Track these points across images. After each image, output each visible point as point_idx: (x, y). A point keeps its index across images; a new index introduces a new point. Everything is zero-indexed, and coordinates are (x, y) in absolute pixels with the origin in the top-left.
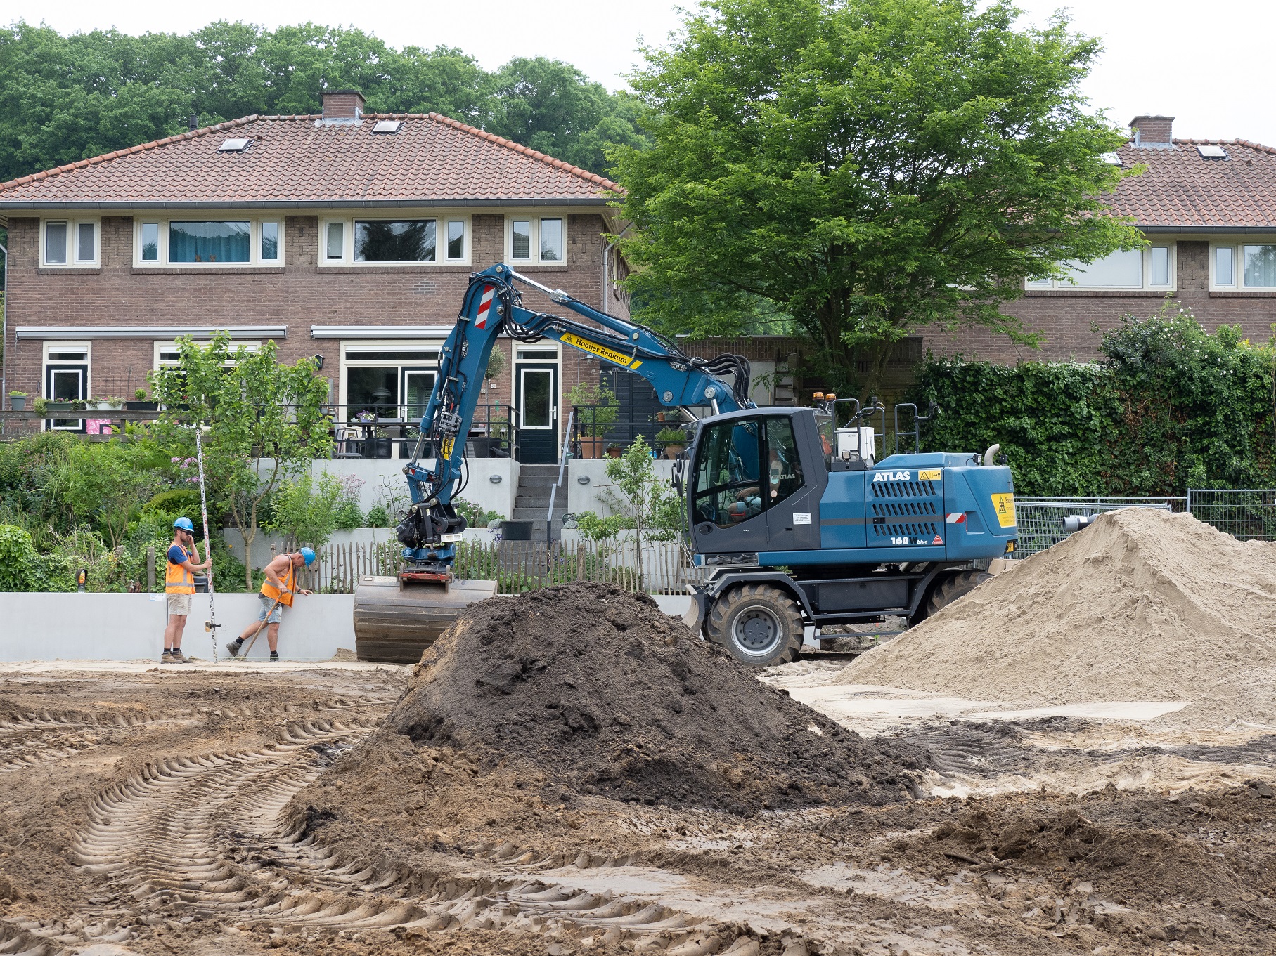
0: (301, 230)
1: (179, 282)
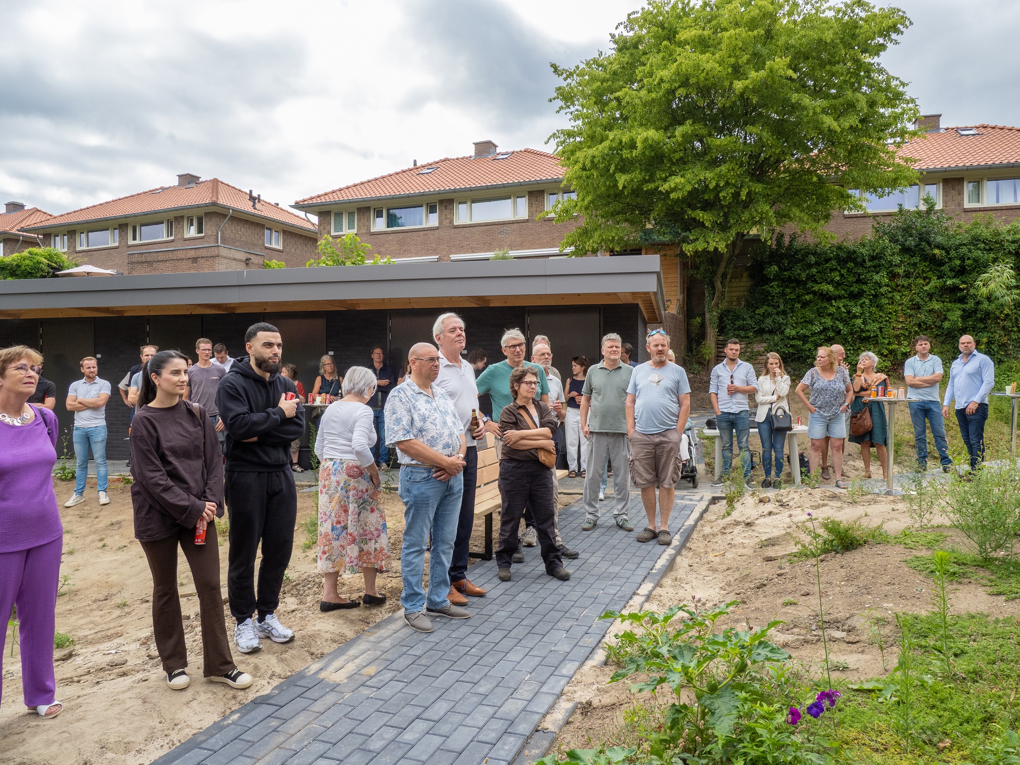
0: (446, 206)
1: (391, 237)
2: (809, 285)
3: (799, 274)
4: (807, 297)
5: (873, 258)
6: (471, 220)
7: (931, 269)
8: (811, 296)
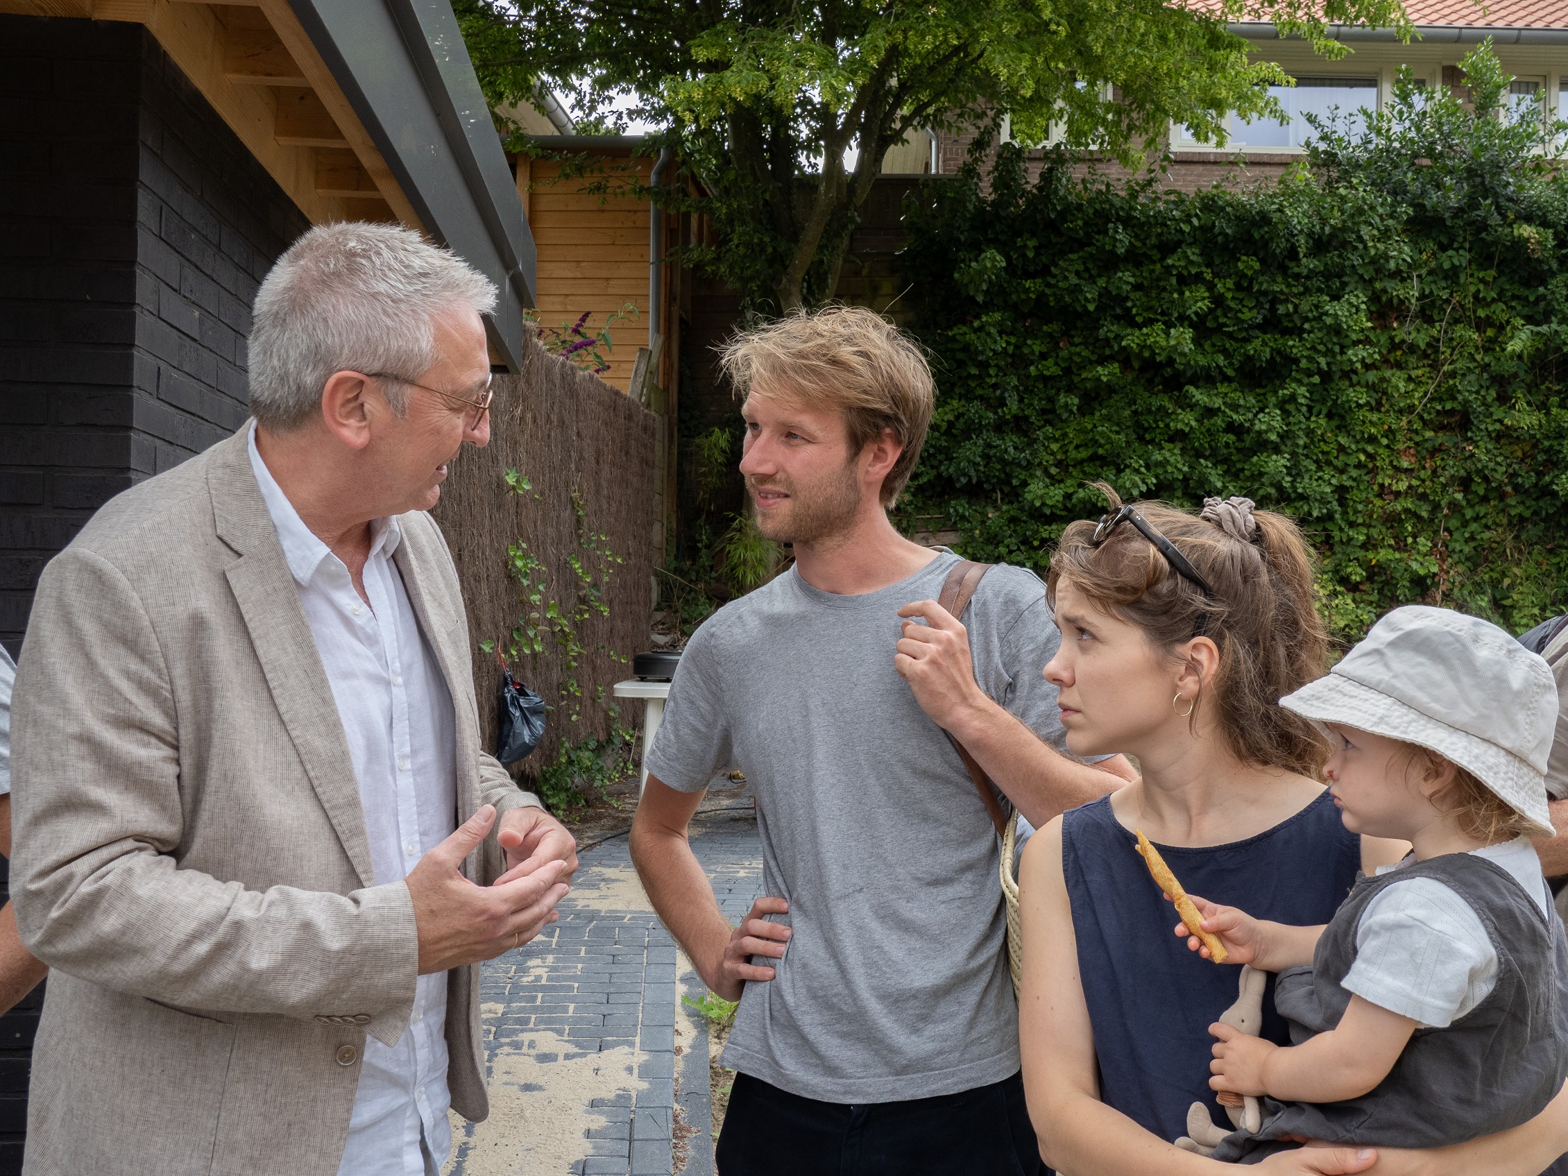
2: (1108, 329)
3: (1076, 289)
4: (1104, 373)
5: (1320, 245)
7: (1501, 293)
8: (1115, 367)
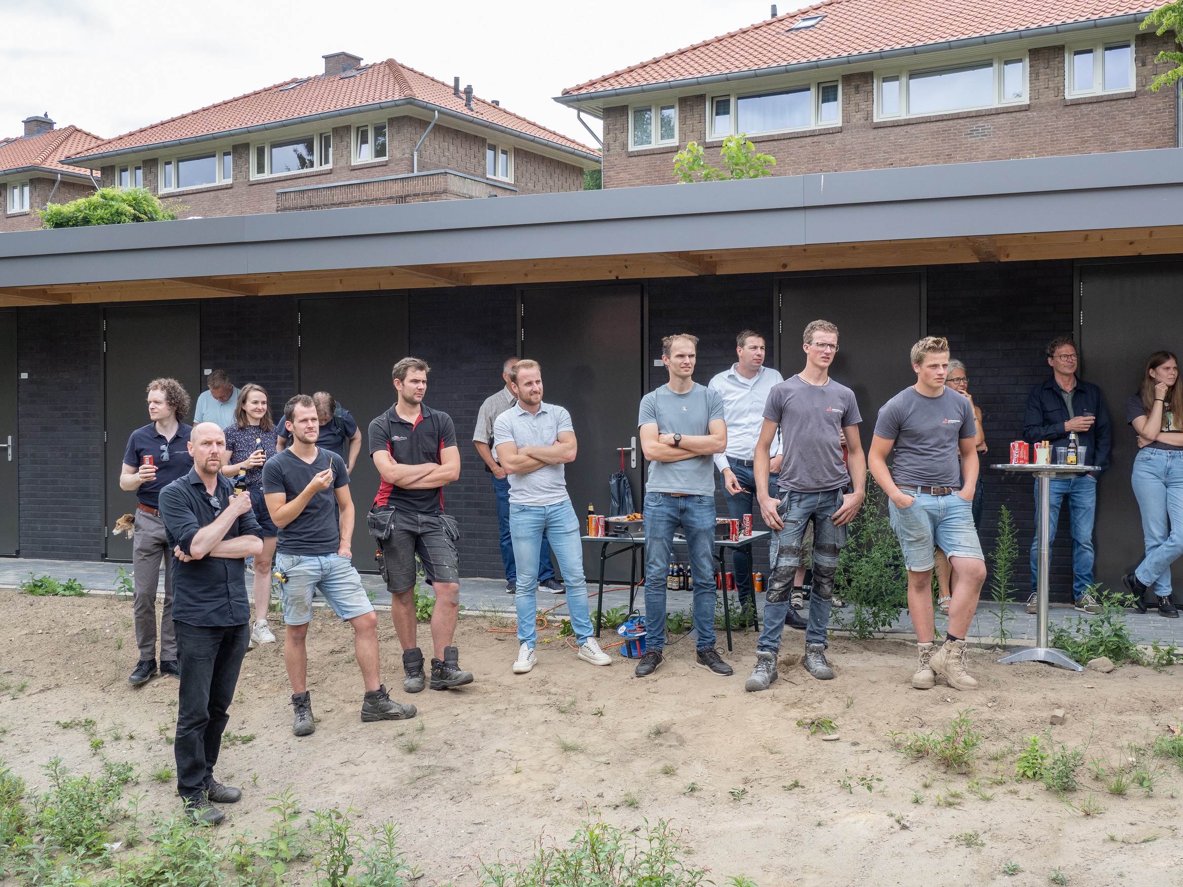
6: (908, 111)
